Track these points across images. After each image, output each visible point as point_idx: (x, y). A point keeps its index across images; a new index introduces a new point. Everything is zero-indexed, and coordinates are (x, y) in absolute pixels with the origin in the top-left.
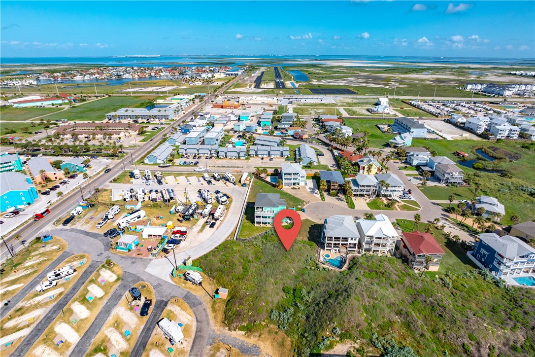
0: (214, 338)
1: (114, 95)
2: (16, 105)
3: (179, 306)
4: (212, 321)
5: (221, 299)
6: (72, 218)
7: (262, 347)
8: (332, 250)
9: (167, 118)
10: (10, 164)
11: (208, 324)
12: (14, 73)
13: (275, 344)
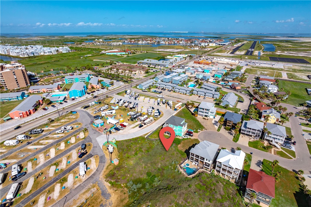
0: (97, 181)
1: (149, 52)
2: (107, 53)
3: (95, 160)
4: (102, 173)
5: (114, 164)
6: (89, 106)
7: (112, 196)
8: (193, 162)
9: (165, 67)
10: (85, 79)
11: (100, 173)
12: (118, 39)
13: (119, 198)
